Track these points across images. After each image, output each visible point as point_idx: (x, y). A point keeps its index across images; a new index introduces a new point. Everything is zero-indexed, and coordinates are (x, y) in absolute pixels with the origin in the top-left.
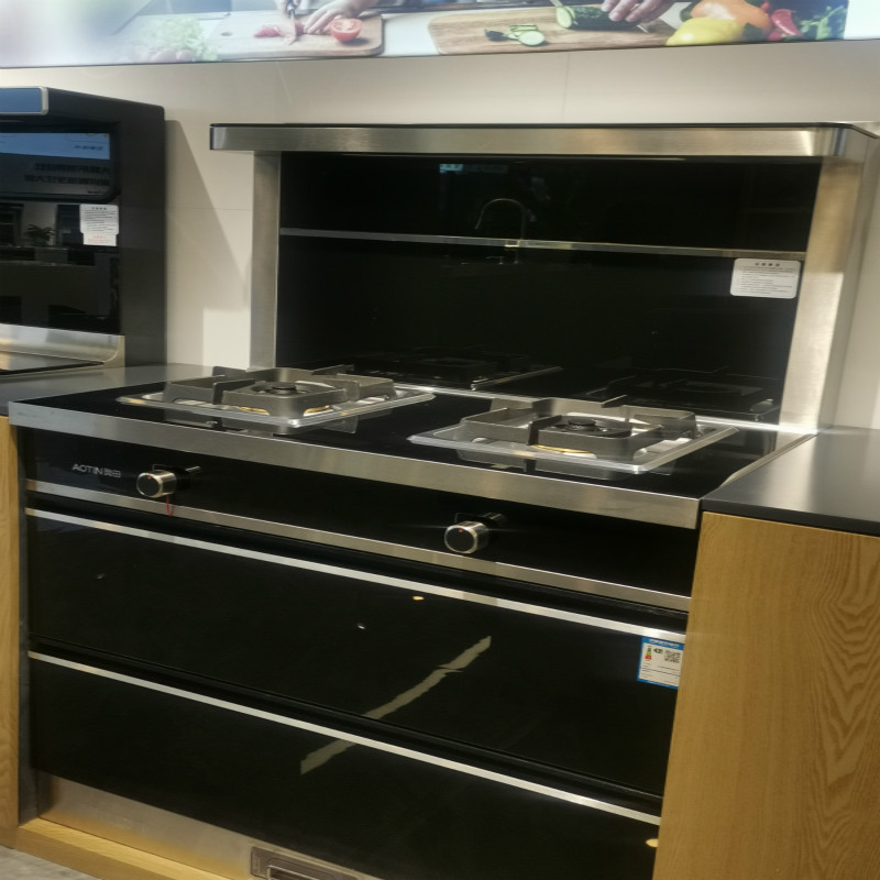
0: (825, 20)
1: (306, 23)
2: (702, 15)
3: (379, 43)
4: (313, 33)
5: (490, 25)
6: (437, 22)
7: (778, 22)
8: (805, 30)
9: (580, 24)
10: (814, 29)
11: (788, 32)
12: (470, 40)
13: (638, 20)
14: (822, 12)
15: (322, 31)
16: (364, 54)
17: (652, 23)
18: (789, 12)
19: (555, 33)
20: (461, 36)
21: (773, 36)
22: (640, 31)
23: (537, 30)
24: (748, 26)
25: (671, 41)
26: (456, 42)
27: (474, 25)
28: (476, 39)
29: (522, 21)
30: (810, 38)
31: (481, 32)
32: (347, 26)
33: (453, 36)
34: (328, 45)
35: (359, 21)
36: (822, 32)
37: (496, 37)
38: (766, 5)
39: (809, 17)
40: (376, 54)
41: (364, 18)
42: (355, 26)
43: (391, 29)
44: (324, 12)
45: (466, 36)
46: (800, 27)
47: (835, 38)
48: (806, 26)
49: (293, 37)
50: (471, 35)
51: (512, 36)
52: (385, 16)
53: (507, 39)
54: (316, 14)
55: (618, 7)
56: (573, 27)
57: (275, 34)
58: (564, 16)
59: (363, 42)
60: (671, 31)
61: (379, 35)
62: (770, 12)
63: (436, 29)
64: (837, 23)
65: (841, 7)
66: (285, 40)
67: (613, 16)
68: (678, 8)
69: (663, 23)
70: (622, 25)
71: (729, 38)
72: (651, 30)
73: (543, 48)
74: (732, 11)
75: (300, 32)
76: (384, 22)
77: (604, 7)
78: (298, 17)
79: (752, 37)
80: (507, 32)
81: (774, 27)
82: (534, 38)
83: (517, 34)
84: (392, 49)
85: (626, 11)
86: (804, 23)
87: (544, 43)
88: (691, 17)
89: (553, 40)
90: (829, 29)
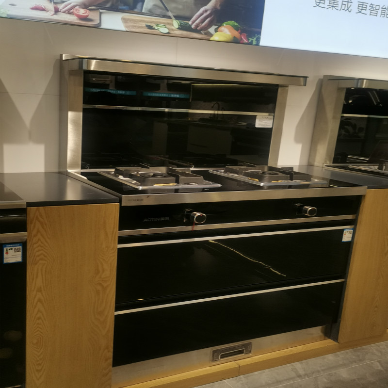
0: (255, 39)
1: (60, 7)
2: (221, 31)
3: (98, 22)
4: (64, 12)
5: (148, 22)
6: (125, 17)
7: (243, 37)
8: (250, 41)
10: (252, 41)
11: (245, 41)
12: (139, 27)
14: (255, 36)
15: (69, 12)
16: (91, 26)
19: (173, 30)
20: (135, 25)
21: (241, 42)
22: (201, 34)
23: (166, 27)
24: (234, 37)
25: (212, 39)
26: (133, 27)
27: (141, 21)
28: (142, 27)
29: (161, 23)
30: (251, 44)
31: (144, 25)
32: (82, 12)
33: (132, 24)
34: (73, 19)
35: (88, 11)
36: (254, 43)
37: (150, 27)
38: (239, 31)
39: (251, 37)
40: (97, 27)
41: (90, 10)
42: (86, 12)
43: (104, 17)
44: (71, 4)
45: (138, 25)
46: (248, 40)
47: (258, 44)
48: (250, 40)
49: (53, 12)
50: (140, 25)
51: (156, 28)
52: (101, 11)
53: (154, 29)
54: (65, 3)
55: (195, 24)
56: (179, 28)
57: (43, 10)
58: (176, 24)
59: (90, 20)
60: (211, 35)
61: (98, 18)
63: (125, 20)
64: (258, 40)
65: (259, 35)
66: (48, 13)
67: (193, 26)
68: (214, 27)
69: (209, 32)
71: (229, 41)
72: (205, 34)
73: (168, 35)
74: (230, 31)
75: (57, 11)
76: (101, 13)
77: (190, 23)
78: (55, 3)
79: (235, 41)
80: (154, 26)
81: (242, 39)
82: (164, 30)
83: (159, 27)
84: (104, 25)
86: (250, 39)
87: (168, 33)
88: (218, 31)
89: (172, 32)
90: (256, 42)
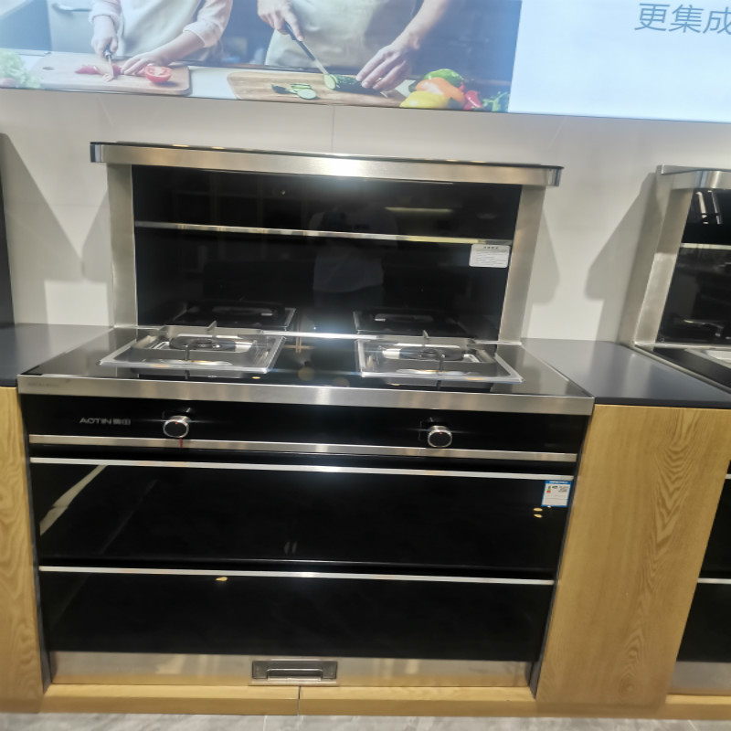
0: (497, 100)
1: (123, 66)
2: (423, 90)
3: (187, 86)
4: (129, 74)
5: (275, 81)
6: (233, 76)
7: (469, 98)
8: (485, 105)
9: (341, 88)
10: (491, 105)
11: (476, 105)
12: (260, 91)
13: (381, 89)
14: (496, 95)
15: (137, 73)
16: (175, 94)
17: (390, 91)
18: (476, 93)
19: (324, 92)
20: (253, 87)
21: (466, 107)
22: (382, 96)
23: (310, 89)
24: (451, 99)
26: (250, 91)
27: (263, 81)
28: (265, 91)
29: (300, 81)
30: (488, 110)
31: (269, 86)
32: (158, 72)
33: (247, 87)
34: (144, 84)
35: (169, 70)
36: (496, 107)
37: (280, 90)
38: (462, 87)
39: (488, 97)
40: (185, 95)
42: (166, 72)
43: (195, 77)
44: (139, 60)
45: (257, 87)
46: (482, 103)
47: (503, 111)
48: (486, 102)
49: (111, 76)
50: (262, 88)
51: (292, 91)
52: (190, 67)
53: (289, 93)
55: (367, 79)
56: (336, 89)
57: (95, 72)
58: (330, 81)
59: (173, 85)
60: (403, 98)
61: (187, 81)
62: (465, 91)
63: (233, 81)
64: (504, 102)
65: (506, 93)
66: (104, 77)
67: (364, 84)
69: (398, 92)
70: (369, 91)
71: (440, 106)
72: (390, 96)
73: (315, 101)
74: (442, 89)
75: (117, 73)
76: (191, 72)
78: (115, 61)
79: (453, 106)
80: (288, 87)
81: (467, 101)
82: (311, 94)
83: (296, 90)
84: (196, 93)
85: (373, 82)
86: (485, 100)
87: (316, 98)
88: (415, 90)
89: (323, 96)
90: (500, 106)
